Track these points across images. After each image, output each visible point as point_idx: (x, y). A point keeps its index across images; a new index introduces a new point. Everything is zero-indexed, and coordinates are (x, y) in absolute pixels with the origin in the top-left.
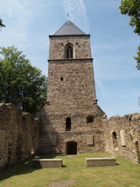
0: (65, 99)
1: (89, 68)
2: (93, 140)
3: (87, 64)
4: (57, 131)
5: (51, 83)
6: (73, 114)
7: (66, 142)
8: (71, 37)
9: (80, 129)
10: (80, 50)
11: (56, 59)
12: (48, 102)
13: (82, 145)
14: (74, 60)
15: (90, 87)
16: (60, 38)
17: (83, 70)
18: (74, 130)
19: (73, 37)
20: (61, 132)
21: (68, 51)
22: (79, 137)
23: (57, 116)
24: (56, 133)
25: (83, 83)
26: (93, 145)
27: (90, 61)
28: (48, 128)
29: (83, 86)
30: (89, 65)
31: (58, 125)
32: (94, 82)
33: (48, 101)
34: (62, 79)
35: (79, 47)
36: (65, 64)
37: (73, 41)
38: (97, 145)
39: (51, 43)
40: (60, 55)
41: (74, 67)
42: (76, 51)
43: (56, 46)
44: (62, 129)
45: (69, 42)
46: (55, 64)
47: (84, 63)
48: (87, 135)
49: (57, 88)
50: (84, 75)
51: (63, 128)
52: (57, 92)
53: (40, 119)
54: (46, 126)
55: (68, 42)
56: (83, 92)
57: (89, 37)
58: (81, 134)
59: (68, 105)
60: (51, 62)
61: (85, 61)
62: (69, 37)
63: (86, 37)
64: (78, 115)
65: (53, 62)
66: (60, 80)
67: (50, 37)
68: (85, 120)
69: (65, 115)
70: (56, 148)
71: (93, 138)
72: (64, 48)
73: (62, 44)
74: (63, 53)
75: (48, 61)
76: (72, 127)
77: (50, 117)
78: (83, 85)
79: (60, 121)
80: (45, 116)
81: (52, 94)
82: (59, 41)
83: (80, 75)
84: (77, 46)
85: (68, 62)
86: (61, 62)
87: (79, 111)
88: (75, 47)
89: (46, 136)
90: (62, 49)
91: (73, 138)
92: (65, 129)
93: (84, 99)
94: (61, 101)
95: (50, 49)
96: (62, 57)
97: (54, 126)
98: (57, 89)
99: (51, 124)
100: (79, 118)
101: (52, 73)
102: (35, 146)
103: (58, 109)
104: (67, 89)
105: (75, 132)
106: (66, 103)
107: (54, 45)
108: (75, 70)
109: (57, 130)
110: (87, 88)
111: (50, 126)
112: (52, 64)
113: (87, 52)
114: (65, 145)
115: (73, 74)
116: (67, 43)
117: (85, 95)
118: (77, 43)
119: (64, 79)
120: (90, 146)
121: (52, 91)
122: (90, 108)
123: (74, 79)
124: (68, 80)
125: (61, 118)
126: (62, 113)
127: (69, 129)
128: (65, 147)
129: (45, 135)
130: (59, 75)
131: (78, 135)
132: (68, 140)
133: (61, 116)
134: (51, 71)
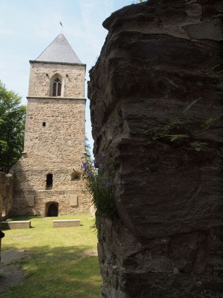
0: (47, 151)
1: (80, 112)
2: (77, 201)
3: (78, 105)
4: (35, 189)
5: (30, 129)
6: (56, 170)
7: (45, 202)
8: (60, 66)
9: (64, 188)
10: (70, 85)
11: (37, 96)
12: (25, 154)
13: (64, 206)
14: (62, 99)
15: (78, 137)
16: (44, 65)
17: (71, 114)
18: (55, 189)
19: (63, 66)
20: (40, 191)
21: (55, 84)
22: (61, 196)
23: (36, 171)
24: (33, 192)
25: (70, 132)
26: (77, 206)
27: (83, 101)
28: (24, 186)
29: (70, 135)
30: (80, 107)
31: (37, 183)
32: (84, 131)
33: (24, 152)
34: (44, 124)
35: (70, 80)
36: (49, 105)
37: (62, 72)
38: (81, 206)
39: (32, 72)
40: (43, 91)
41: (61, 109)
42: (65, 87)
43: (39, 77)
44: (41, 187)
45: (57, 72)
46: (36, 104)
47: (73, 105)
48: (71, 195)
49: (37, 136)
50: (73, 120)
51: (42, 185)
52: (37, 141)
53: (14, 175)
54: (22, 184)
55: (55, 73)
56: (70, 142)
57: (84, 67)
58: (64, 193)
59: (50, 158)
60: (31, 99)
61: (76, 101)
62: (57, 66)
63: (81, 67)
64: (61, 171)
65: (33, 100)
66: (41, 125)
67: (31, 62)
68: (70, 177)
69: (46, 171)
70: (33, 209)
71: (78, 198)
72: (49, 81)
73: (47, 75)
74: (47, 88)
75: (27, 98)
76: (54, 185)
77: (27, 173)
79: (39, 177)
80: (21, 171)
81: (31, 143)
82: (43, 70)
83: (68, 120)
84: (67, 79)
86: (45, 100)
87: (64, 166)
88: (65, 81)
89: (22, 196)
90: (47, 83)
91: (54, 199)
92: (45, 187)
93: (70, 151)
94: (41, 153)
95: (30, 82)
96: (46, 94)
97: (32, 184)
98: (37, 138)
99: (28, 181)
100: (63, 175)
101: (32, 115)
102: (6, 207)
103: (37, 163)
104: (50, 138)
105: (57, 191)
106: (47, 156)
107: (35, 75)
108: (61, 114)
109: (35, 188)
110: (75, 138)
111: (26, 184)
112: (32, 103)
113: (79, 90)
114: (44, 206)
115: (59, 118)
116: (54, 74)
117: (72, 146)
118: (67, 76)
119: (47, 124)
120: (73, 207)
121: (31, 140)
123: (59, 125)
124: (52, 127)
125: (40, 174)
126: (42, 168)
127: (50, 188)
128: (44, 209)
129: (20, 194)
130: (41, 118)
131: (60, 194)
132: (48, 200)
133: (41, 172)
134: (30, 113)
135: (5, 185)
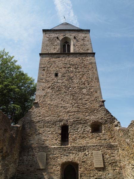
0: (60, 100)
1: (91, 63)
2: (103, 160)
3: (88, 58)
4: (48, 145)
5: (43, 80)
6: (72, 121)
7: (60, 163)
8: (68, 32)
9: (83, 142)
10: (79, 44)
11: (50, 53)
12: (37, 103)
13: (86, 169)
14: (72, 54)
15: (92, 85)
16: (55, 32)
17: (83, 65)
18: (73, 144)
19: (71, 32)
20: (53, 147)
21: (64, 46)
22: (81, 154)
23: (48, 122)
24: (45, 148)
25: (84, 80)
26: (103, 169)
27: (92, 55)
28: (34, 141)
29: (84, 84)
30: (90, 60)
31: (50, 136)
32: (98, 79)
33: (36, 101)
34: (56, 75)
35: (77, 41)
36: (60, 59)
37: (70, 35)
38: (110, 168)
39: (44, 37)
40: (54, 49)
41: (72, 62)
42: (74, 45)
43: (50, 40)
44: (55, 142)
45: (66, 36)
46: (48, 58)
47: (84, 58)
48: (94, 152)
49: (49, 85)
50: (85, 70)
51: (56, 140)
52: (49, 90)
53: (23, 127)
54: (31, 138)
55: (65, 36)
56: (84, 91)
58: (84, 150)
59: (65, 108)
60: (44, 55)
61: (85, 55)
62: (66, 32)
63: (86, 32)
64: (78, 122)
65: (46, 56)
66: (53, 76)
67: (44, 31)
68: (89, 129)
69: (61, 121)
70: (44, 174)
71: (103, 157)
72: (60, 42)
73: (58, 38)
74: (58, 47)
75: (40, 54)
76: (70, 139)
77: (38, 124)
78: (84, 82)
79: (52, 130)
80: (31, 122)
81: (43, 93)
82: (53, 35)
83: (80, 70)
84: (75, 40)
85: (64, 55)
86: (56, 56)
87: (81, 116)
88: (73, 41)
89: (31, 153)
90: (57, 43)
91: (72, 157)
92: (59, 142)
93: (86, 99)
94: (54, 103)
95: (43, 43)
96: (57, 51)
97: (43, 138)
98: (49, 87)
99: (39, 134)
100: (80, 126)
101: (44, 67)
103: (50, 113)
104: (64, 87)
105: (74, 147)
106: (61, 105)
107: (48, 39)
108: (73, 65)
109: (47, 143)
110: (90, 86)
111: (36, 138)
112: (44, 58)
113: (87, 47)
114: (59, 168)
115: (71, 69)
116: (63, 37)
117: (88, 95)
118: (75, 38)
119: (60, 75)
120: (99, 169)
121: (43, 90)
122: (95, 111)
123: (72, 75)
124: (64, 76)
125: (53, 126)
126: (55, 119)
127: (66, 143)
128: (59, 173)
129: (28, 152)
130: (53, 70)
131: (80, 151)
132: (64, 159)
133: (54, 123)
134: (43, 66)
135: (8, 135)
